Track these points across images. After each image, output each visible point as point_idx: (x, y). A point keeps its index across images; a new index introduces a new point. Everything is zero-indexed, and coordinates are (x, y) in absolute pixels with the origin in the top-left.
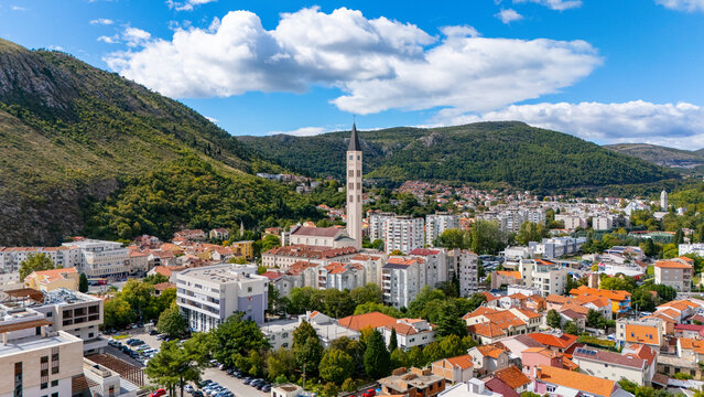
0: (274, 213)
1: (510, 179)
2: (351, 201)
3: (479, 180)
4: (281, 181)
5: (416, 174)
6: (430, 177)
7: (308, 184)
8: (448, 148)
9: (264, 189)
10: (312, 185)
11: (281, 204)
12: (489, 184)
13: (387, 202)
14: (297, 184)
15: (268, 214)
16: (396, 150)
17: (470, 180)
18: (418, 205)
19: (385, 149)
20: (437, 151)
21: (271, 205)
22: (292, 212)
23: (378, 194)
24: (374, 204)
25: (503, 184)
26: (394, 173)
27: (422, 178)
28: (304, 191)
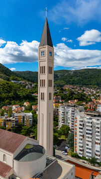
0: (11, 98)
1: (98, 84)
2: (43, 98)
3: (88, 85)
4: (20, 83)
5: (68, 83)
6: (72, 84)
7: (31, 85)
8: (78, 75)
9: (9, 86)
10: (33, 85)
11: (15, 93)
12: (91, 86)
13: (62, 92)
14: (27, 85)
15: (7, 98)
16: (62, 76)
17: (85, 85)
18: (74, 94)
19: (58, 75)
20: (75, 76)
21: (10, 94)
22: (20, 97)
23: (58, 89)
24: (57, 93)
25: (96, 86)
26: (62, 82)
27: (70, 84)
28: (28, 88)
